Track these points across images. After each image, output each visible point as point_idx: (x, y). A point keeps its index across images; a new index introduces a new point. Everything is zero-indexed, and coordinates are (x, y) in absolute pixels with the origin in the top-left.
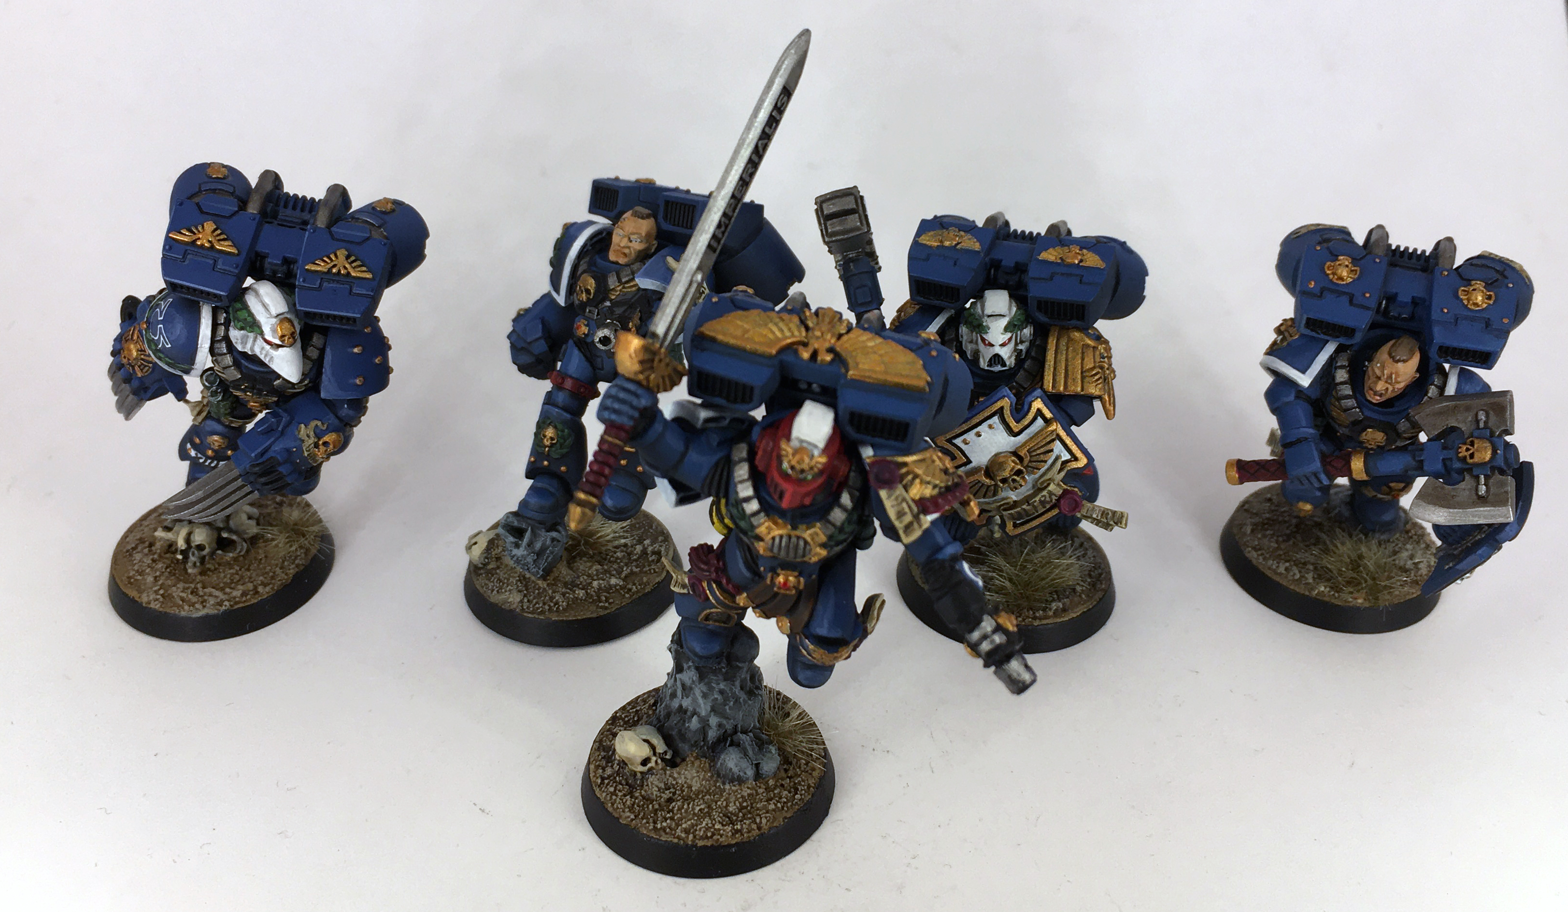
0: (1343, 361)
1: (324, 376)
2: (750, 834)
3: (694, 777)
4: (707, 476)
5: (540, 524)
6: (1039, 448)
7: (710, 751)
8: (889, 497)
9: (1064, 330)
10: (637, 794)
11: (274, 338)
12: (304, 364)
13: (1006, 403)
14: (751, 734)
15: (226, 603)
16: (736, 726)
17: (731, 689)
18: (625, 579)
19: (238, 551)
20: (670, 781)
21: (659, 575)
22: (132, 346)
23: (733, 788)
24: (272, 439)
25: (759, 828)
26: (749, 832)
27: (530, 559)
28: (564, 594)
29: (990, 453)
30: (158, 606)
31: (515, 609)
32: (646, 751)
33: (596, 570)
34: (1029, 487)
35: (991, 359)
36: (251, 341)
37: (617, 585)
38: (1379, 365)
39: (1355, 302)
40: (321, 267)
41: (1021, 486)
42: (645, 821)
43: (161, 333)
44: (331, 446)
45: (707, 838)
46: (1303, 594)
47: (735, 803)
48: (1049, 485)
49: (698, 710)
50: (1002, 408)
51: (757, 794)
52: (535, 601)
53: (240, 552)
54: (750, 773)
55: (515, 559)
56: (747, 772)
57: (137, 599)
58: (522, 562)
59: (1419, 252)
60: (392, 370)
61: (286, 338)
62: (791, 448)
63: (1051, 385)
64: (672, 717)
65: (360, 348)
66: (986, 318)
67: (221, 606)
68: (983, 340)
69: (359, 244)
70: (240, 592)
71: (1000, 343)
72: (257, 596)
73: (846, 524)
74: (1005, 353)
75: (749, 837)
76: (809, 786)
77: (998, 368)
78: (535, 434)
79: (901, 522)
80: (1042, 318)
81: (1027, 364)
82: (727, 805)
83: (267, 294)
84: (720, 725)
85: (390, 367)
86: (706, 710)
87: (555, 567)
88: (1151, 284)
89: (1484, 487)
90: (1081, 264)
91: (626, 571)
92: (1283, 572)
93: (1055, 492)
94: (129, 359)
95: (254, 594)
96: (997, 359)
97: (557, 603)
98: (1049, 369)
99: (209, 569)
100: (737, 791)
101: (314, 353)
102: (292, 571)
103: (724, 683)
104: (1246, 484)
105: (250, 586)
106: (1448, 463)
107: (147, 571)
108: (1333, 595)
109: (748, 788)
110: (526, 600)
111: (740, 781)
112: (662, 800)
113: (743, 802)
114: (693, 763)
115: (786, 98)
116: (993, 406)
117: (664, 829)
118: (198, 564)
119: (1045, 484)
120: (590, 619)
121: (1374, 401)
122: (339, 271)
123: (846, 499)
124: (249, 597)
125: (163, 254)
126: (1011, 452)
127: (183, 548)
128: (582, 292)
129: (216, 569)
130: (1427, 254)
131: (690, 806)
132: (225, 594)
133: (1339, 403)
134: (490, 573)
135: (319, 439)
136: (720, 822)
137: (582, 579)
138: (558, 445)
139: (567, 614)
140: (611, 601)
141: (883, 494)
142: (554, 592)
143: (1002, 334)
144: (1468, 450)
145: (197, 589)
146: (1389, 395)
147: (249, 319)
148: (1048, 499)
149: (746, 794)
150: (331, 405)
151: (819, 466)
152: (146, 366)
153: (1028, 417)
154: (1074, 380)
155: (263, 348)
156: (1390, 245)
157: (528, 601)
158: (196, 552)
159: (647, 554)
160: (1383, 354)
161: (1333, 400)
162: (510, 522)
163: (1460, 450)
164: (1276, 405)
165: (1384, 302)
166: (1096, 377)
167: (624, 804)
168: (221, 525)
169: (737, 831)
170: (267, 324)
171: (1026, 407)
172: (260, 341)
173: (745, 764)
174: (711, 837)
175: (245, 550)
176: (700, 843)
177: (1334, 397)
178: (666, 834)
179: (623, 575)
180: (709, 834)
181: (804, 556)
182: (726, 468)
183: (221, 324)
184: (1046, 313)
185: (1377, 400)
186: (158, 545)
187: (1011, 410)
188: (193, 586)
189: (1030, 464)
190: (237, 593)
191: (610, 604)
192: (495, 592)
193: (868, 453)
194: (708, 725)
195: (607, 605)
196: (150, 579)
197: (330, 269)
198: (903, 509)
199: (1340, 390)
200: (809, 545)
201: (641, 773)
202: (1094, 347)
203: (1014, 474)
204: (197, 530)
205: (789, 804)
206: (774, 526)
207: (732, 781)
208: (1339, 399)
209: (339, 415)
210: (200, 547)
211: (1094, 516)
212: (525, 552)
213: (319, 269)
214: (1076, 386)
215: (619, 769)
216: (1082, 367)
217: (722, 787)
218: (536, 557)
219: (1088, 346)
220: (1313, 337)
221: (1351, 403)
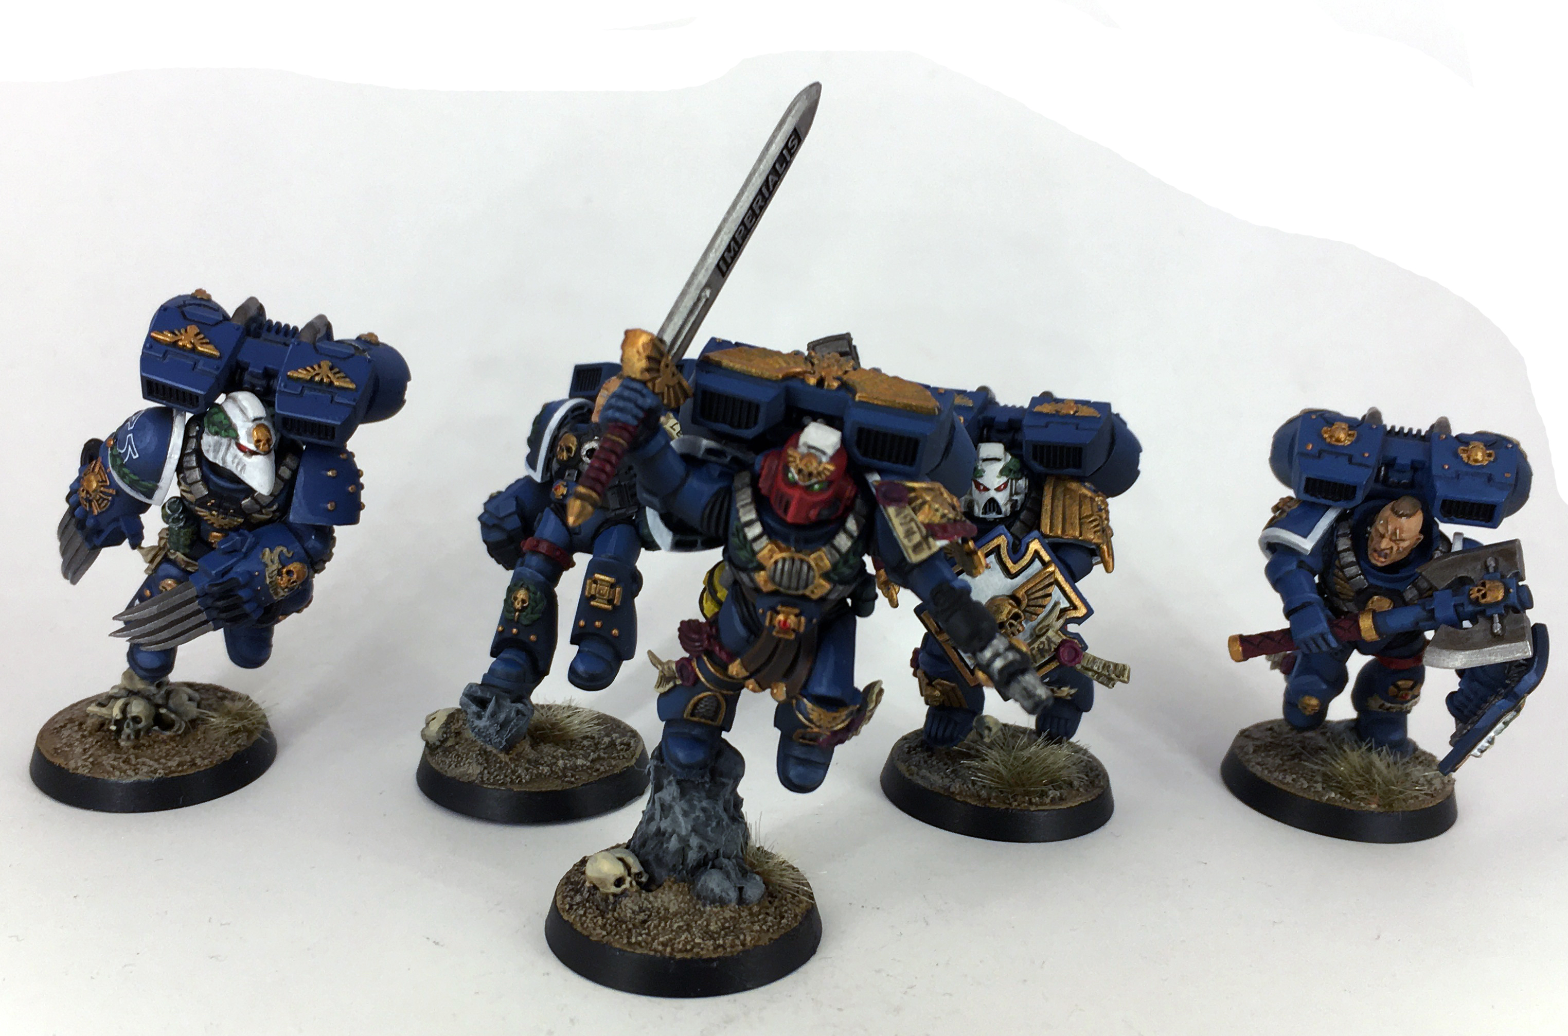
0: (1344, 529)
1: (294, 498)
2: (733, 950)
3: (671, 901)
4: (707, 505)
5: (506, 692)
6: (1036, 592)
7: (690, 875)
8: (898, 515)
9: (1060, 479)
10: (610, 916)
11: (249, 442)
12: (276, 484)
13: (1002, 541)
14: (734, 861)
15: (162, 771)
16: (718, 851)
17: (714, 808)
18: (593, 761)
19: (175, 728)
20: (644, 905)
21: (629, 760)
22: (92, 478)
23: (715, 909)
24: (235, 560)
25: (743, 944)
26: (732, 946)
27: (492, 731)
28: (527, 769)
29: (986, 596)
30: (87, 771)
31: (474, 781)
32: (619, 870)
33: (562, 753)
34: (1026, 637)
35: (985, 505)
36: (223, 449)
37: (583, 766)
38: (1382, 522)
39: (1354, 461)
40: (302, 374)
41: (1019, 631)
42: (618, 937)
43: (130, 443)
44: (295, 576)
45: (686, 951)
46: (1313, 801)
47: (716, 923)
48: (1047, 630)
49: (677, 830)
50: (999, 547)
51: (740, 917)
52: (495, 773)
53: (178, 730)
54: (733, 895)
55: (476, 730)
56: (730, 893)
57: (63, 766)
58: (484, 734)
59: (1414, 432)
60: (364, 506)
61: (262, 444)
62: (799, 454)
63: (1048, 527)
64: (649, 842)
65: (334, 471)
66: (981, 462)
67: (155, 773)
68: (978, 485)
69: (345, 359)
70: (176, 763)
71: (996, 486)
72: (194, 767)
73: (851, 553)
74: (1002, 498)
75: (731, 952)
76: (796, 916)
77: (993, 516)
78: (506, 601)
79: (910, 541)
80: (1037, 467)
81: (1023, 515)
82: (708, 925)
83: (246, 399)
84: (701, 847)
85: (361, 503)
86: (686, 829)
87: (519, 743)
88: (1145, 463)
89: (1499, 625)
90: (1077, 414)
91: (593, 756)
92: (1290, 781)
93: (1054, 639)
94: (88, 492)
95: (191, 766)
96: (992, 504)
97: (519, 776)
98: (1046, 513)
99: (144, 745)
100: (718, 912)
101: (286, 473)
102: (233, 749)
103: (708, 801)
104: (1250, 659)
105: (188, 758)
106: (1461, 609)
107: (76, 744)
108: (1345, 801)
109: (731, 911)
110: (486, 772)
111: (722, 902)
112: (637, 921)
113: (725, 922)
114: (670, 887)
115: (796, 142)
116: (990, 543)
117: (639, 944)
118: (132, 737)
119: (1044, 630)
120: (556, 791)
121: (1379, 564)
122: (322, 379)
123: (851, 524)
124: (185, 767)
125: (143, 353)
126: (1008, 596)
127: (118, 718)
128: (563, 451)
129: (150, 745)
130: (1423, 433)
131: (668, 924)
132: (159, 764)
133: (1343, 572)
134: (447, 751)
135: (283, 567)
136: (700, 937)
137: (546, 759)
138: (529, 609)
139: (530, 786)
140: (577, 777)
141: (891, 511)
142: (516, 766)
143: (998, 477)
144: (1479, 591)
145: (130, 759)
146: (1395, 557)
147: (225, 422)
148: (1046, 647)
149: (727, 916)
150: (296, 533)
151: (828, 473)
152: (104, 499)
153: (1025, 558)
154: (1072, 524)
155: (235, 456)
156: (1385, 426)
157: (488, 773)
158: (131, 724)
159: (615, 745)
160: (1387, 512)
161: (1336, 571)
162: (473, 692)
163: (1471, 592)
164: (1277, 576)
165: (1383, 468)
166: (1095, 524)
167: (595, 924)
168: (160, 702)
169: (719, 946)
170: (244, 428)
171: (1023, 549)
172: (234, 449)
173: (727, 884)
174: (691, 950)
175: (182, 730)
176: (679, 956)
177: (1338, 568)
178: (642, 947)
179: (590, 758)
180: (689, 947)
181: (806, 586)
182: (727, 498)
183: (193, 437)
184: (1041, 463)
185: (1382, 562)
186: (90, 722)
187: (1008, 550)
188: (125, 756)
189: (1028, 609)
190: (173, 763)
191: (576, 779)
192: (453, 766)
193: (874, 478)
194: (689, 846)
195: (573, 779)
196: (79, 750)
197: (312, 378)
198: (912, 528)
199: (1343, 558)
200: (813, 570)
201: (615, 895)
202: (1091, 498)
203: (1011, 618)
204: (135, 702)
205: (776, 927)
206: (777, 550)
207: (713, 902)
208: (1342, 568)
209: (306, 545)
210: (136, 720)
211: (1095, 668)
212: (488, 723)
213: (300, 376)
214: (1074, 530)
215: (589, 897)
216: (1080, 514)
217: (702, 909)
218: (499, 729)
219: (1085, 496)
220: (1313, 504)
221: (1354, 570)
